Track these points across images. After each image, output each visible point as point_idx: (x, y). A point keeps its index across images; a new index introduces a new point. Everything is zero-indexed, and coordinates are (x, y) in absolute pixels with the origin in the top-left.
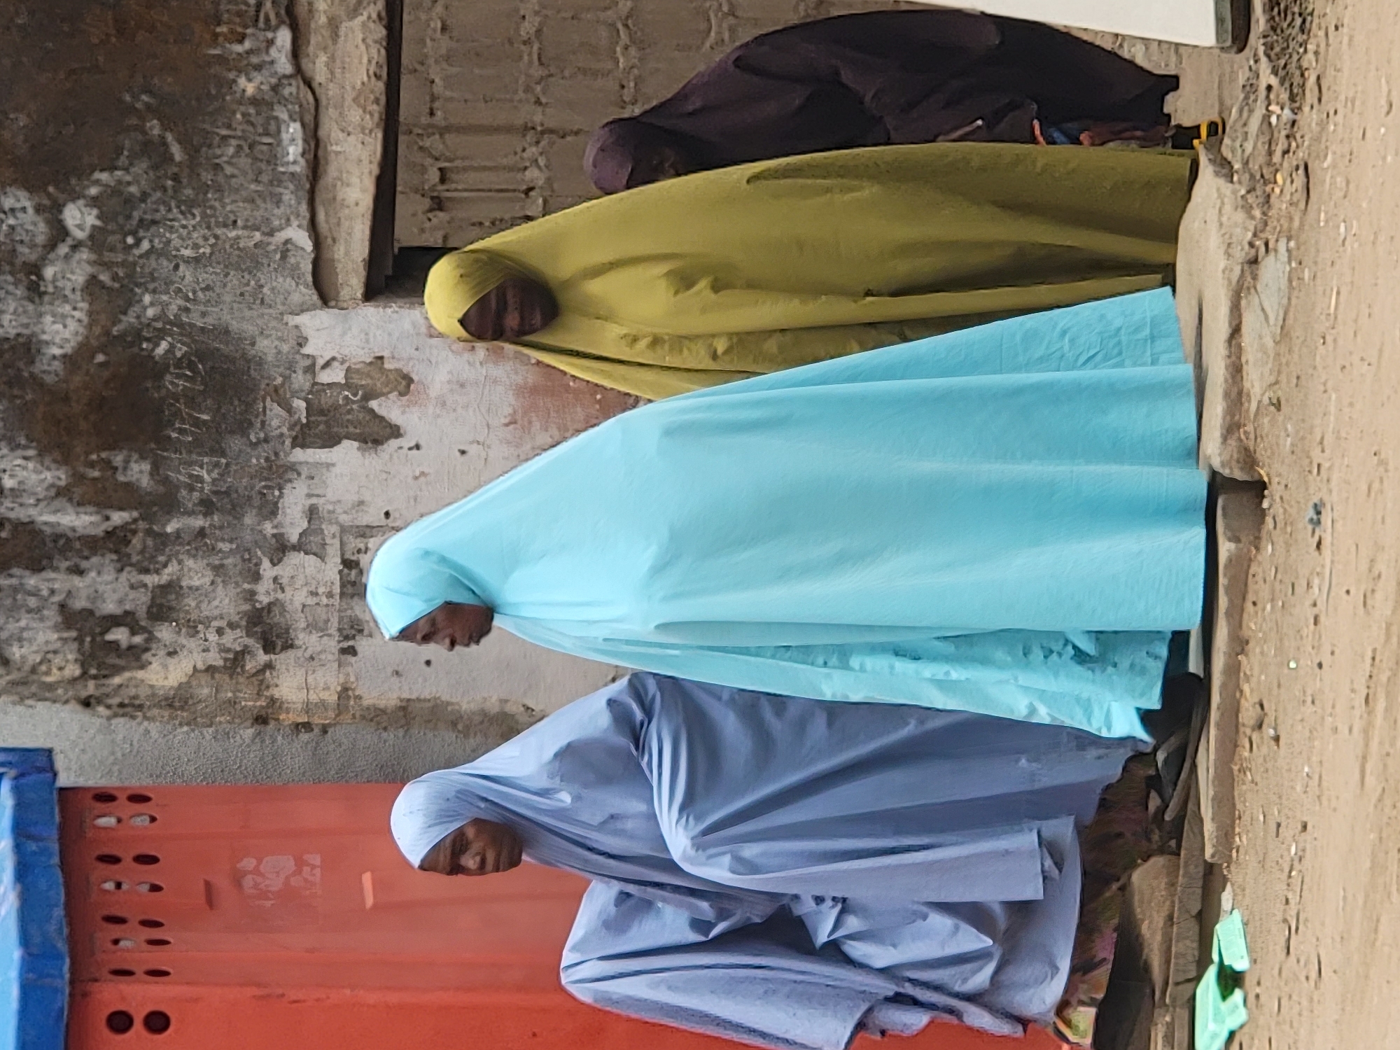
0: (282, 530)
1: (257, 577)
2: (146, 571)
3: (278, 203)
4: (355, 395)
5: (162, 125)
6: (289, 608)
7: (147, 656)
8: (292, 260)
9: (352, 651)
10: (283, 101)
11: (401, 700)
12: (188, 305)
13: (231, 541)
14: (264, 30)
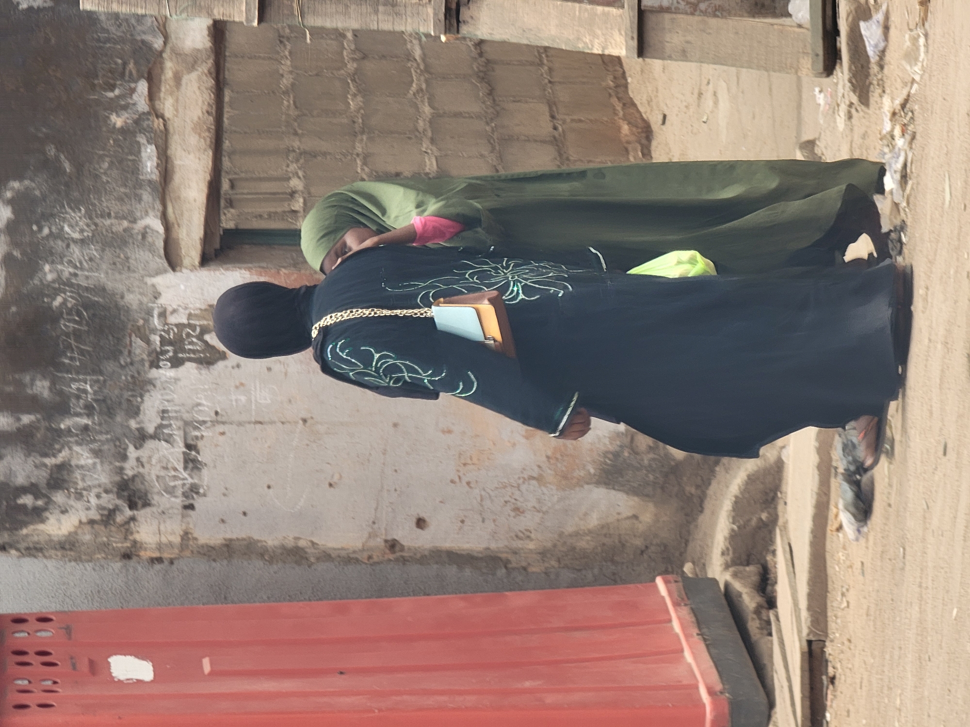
0: (142, 425)
1: (124, 457)
2: (46, 455)
3: (140, 200)
4: (194, 331)
5: (56, 148)
6: (147, 477)
7: (47, 514)
8: (150, 239)
9: (191, 507)
10: (143, 131)
11: (225, 539)
12: (76, 271)
13: (107, 433)
14: (129, 81)
